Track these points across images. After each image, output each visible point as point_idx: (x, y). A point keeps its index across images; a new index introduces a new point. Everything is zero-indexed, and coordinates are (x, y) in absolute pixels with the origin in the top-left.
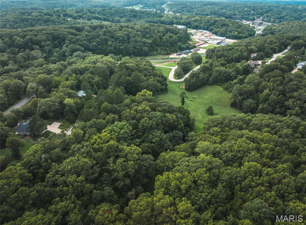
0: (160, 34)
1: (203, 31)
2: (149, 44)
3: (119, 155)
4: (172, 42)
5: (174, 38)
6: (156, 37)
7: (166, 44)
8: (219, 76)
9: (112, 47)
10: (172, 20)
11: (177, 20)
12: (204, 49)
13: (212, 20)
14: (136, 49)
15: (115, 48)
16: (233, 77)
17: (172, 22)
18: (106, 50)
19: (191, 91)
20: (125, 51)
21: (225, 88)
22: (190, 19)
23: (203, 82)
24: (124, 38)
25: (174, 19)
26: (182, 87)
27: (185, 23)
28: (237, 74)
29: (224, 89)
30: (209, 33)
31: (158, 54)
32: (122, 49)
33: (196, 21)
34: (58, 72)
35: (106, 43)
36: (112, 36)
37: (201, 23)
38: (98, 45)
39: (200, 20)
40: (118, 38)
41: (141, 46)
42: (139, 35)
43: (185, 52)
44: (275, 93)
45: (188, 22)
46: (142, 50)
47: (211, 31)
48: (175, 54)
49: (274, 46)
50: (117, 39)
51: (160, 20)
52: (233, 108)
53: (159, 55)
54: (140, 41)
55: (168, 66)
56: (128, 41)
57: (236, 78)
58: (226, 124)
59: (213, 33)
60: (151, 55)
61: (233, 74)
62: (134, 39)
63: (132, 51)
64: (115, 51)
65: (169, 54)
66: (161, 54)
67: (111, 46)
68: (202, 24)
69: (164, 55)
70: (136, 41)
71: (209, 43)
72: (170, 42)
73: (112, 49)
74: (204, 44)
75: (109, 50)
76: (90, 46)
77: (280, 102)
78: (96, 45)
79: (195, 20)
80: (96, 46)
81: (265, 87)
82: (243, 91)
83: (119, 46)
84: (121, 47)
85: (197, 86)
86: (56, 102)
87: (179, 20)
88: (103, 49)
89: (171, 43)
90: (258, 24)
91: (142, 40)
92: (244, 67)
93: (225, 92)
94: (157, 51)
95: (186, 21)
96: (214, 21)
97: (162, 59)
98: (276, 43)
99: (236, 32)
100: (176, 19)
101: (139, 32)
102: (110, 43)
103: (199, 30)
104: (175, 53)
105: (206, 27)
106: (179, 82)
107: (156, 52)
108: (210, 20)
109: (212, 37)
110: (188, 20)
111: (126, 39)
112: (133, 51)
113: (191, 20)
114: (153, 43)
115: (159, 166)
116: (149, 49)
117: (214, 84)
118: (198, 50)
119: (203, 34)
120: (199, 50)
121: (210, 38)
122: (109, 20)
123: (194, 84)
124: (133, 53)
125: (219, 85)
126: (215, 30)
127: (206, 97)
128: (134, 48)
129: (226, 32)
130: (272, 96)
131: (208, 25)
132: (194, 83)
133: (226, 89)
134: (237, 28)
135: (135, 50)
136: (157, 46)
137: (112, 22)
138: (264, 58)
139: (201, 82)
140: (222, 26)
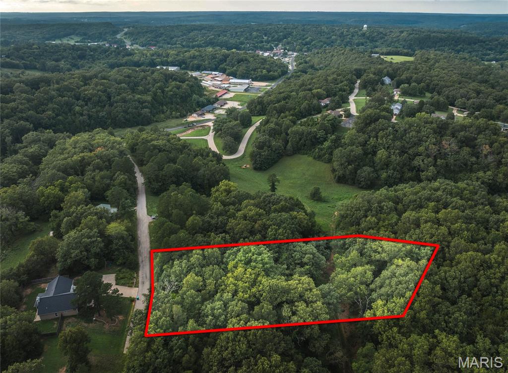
0: (159, 84)
1: (210, 72)
2: (148, 102)
3: (288, 298)
4: (183, 95)
5: (185, 89)
6: (154, 89)
7: (174, 100)
8: (300, 139)
9: (84, 115)
10: (152, 59)
11: (160, 59)
12: (231, 101)
13: (218, 54)
14: (128, 113)
15: (90, 117)
16: (321, 139)
17: (153, 62)
18: (74, 122)
19: (265, 170)
20: (110, 121)
21: (316, 156)
22: (182, 55)
23: (279, 153)
24: (100, 97)
25: (155, 58)
26: (246, 166)
27: (177, 63)
28: (326, 134)
29: (315, 158)
30: (222, 75)
31: (168, 118)
32: (103, 117)
33: (194, 57)
34: (32, 177)
35: (70, 110)
36: (75, 95)
37: (204, 61)
38: (57, 115)
39: (200, 56)
40: (90, 99)
41: (136, 108)
42: (124, 89)
43: (208, 110)
44: (394, 153)
45: (181, 60)
46: (139, 114)
47: (223, 71)
48: (195, 115)
49: (342, 86)
50: (87, 100)
51: (131, 60)
52: (342, 185)
53: (170, 120)
54: (131, 99)
55: (197, 136)
56: (109, 102)
57: (325, 140)
58: (377, 209)
59: (228, 75)
60: (157, 121)
61: (321, 133)
62: (119, 97)
63: (122, 119)
64: (92, 123)
65: (185, 116)
66: (173, 118)
67: (82, 115)
68: (206, 62)
69: (177, 118)
70: (124, 101)
71: (231, 91)
72: (179, 96)
73: (85, 120)
74: (226, 93)
75: (80, 121)
76: (43, 119)
77: (406, 163)
78: (53, 116)
79: (192, 56)
80: (53, 118)
81: (376, 146)
82: (351, 157)
83: (97, 112)
84: (101, 114)
85: (272, 161)
86: (93, 236)
87: (164, 59)
88: (67, 120)
89: (182, 97)
90: (281, 55)
91: (134, 96)
92: (330, 122)
93: (318, 162)
94: (163, 113)
95: (177, 59)
96: (223, 55)
97: (178, 125)
98: (342, 82)
99: (264, 70)
100: (158, 57)
101: (123, 85)
102: (77, 108)
103: (204, 72)
104: (193, 113)
105: (214, 66)
106: (234, 159)
107: (162, 116)
108: (215, 54)
109: (231, 81)
110: (179, 58)
111: (104, 98)
112: (124, 117)
113: (184, 57)
114: (154, 101)
115: (347, 297)
116: (151, 112)
117: (296, 153)
118: (225, 104)
119: (214, 77)
120: (227, 104)
121: (228, 82)
122: (34, 68)
123: (268, 159)
124: (124, 121)
125: (304, 154)
126: (229, 69)
127: (294, 175)
128: (126, 112)
129: (249, 71)
130: (393, 157)
131: (216, 62)
132: (267, 157)
133: (319, 158)
134: (263, 64)
135: (127, 117)
136: (162, 104)
137: (42, 70)
138: (341, 105)
139: (277, 154)
140: (238, 63)
